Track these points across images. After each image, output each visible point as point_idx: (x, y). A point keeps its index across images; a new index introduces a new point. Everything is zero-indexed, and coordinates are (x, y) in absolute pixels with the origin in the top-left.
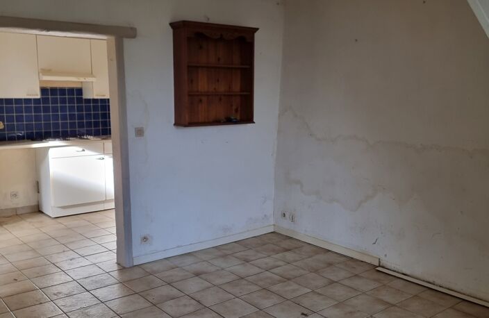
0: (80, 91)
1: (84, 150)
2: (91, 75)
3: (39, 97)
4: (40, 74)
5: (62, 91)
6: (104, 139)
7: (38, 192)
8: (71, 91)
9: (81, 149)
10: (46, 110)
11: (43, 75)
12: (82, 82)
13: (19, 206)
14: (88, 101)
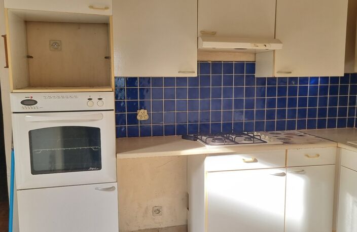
0: (252, 66)
1: (255, 161)
2: (274, 39)
3: (195, 75)
4: (200, 39)
5: (228, 66)
6: (286, 142)
7: (188, 209)
8: (240, 66)
9: (251, 159)
10: (205, 94)
11: (204, 40)
12: (255, 53)
13: (163, 226)
14: (262, 81)
